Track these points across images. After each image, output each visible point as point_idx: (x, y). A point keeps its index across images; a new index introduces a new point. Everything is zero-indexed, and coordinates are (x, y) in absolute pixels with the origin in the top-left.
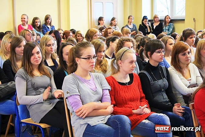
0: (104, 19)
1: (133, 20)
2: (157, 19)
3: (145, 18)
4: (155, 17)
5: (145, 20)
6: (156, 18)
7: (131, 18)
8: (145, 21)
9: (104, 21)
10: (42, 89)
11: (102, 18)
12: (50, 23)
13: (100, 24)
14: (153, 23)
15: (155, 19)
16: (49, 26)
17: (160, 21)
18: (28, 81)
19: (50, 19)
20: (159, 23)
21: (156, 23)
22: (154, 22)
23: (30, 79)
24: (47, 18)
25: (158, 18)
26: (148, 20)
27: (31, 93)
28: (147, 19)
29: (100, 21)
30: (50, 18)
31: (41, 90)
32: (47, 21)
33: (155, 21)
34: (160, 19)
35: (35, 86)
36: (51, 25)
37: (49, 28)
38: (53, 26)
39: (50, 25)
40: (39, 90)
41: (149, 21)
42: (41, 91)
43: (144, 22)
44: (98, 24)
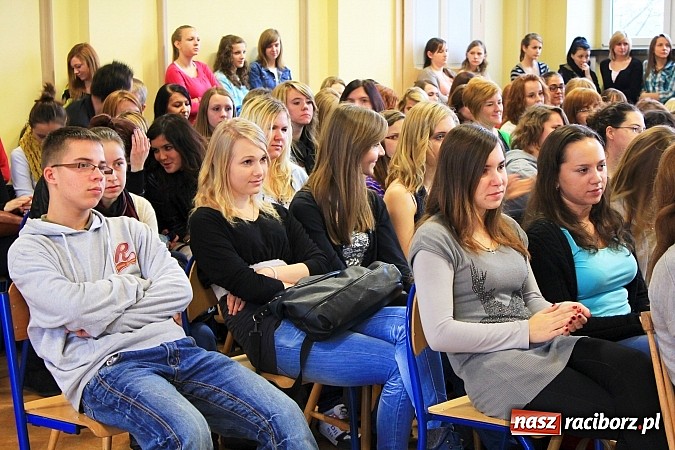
0: (445, 46)
1: (539, 51)
2: (623, 47)
3: (579, 43)
4: (617, 41)
5: (580, 52)
6: (620, 44)
7: (533, 43)
8: (581, 56)
9: (447, 54)
10: (506, 296)
11: (442, 42)
12: (277, 59)
13: (433, 62)
14: (609, 61)
15: (617, 48)
16: (273, 70)
17: (633, 53)
18: (461, 267)
19: (276, 46)
20: (629, 61)
21: (617, 63)
22: (610, 56)
23: (467, 261)
24: (267, 42)
25: (626, 44)
26: (589, 53)
27: (470, 311)
28: (586, 48)
29: (433, 51)
30: (278, 42)
31: (502, 298)
32: (269, 50)
33: (615, 54)
34: (631, 48)
35: (487, 287)
36: (280, 65)
37: (272, 75)
38: (286, 71)
39: (277, 66)
40: (497, 299)
41: (594, 53)
42: (504, 302)
43: (575, 57)
44: (422, 62)
